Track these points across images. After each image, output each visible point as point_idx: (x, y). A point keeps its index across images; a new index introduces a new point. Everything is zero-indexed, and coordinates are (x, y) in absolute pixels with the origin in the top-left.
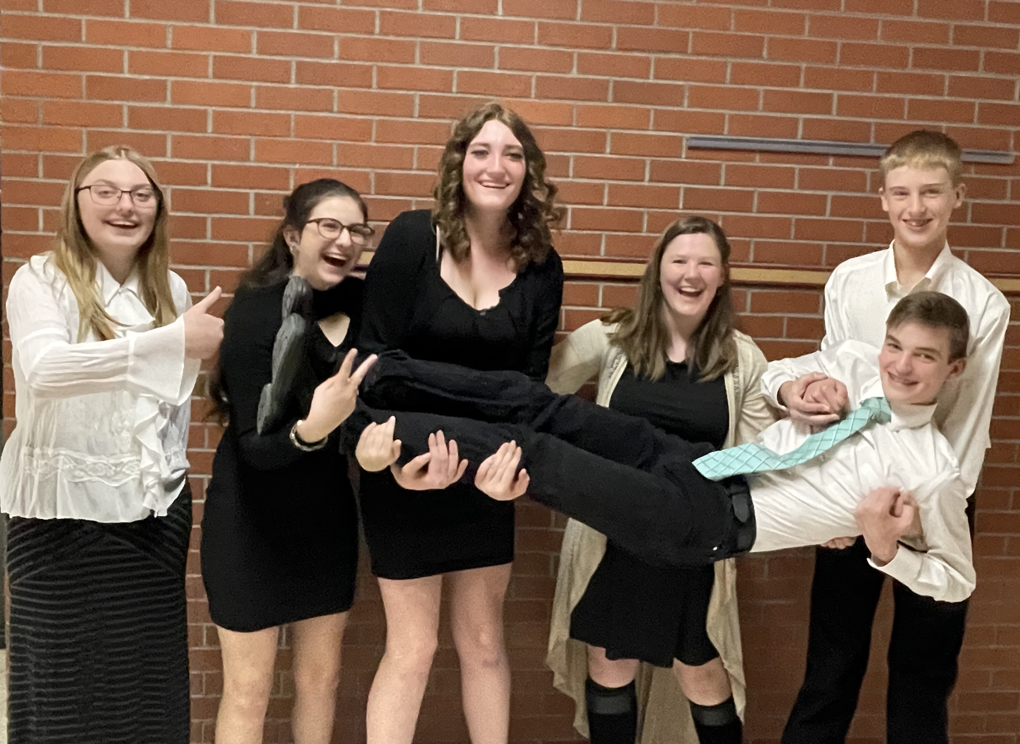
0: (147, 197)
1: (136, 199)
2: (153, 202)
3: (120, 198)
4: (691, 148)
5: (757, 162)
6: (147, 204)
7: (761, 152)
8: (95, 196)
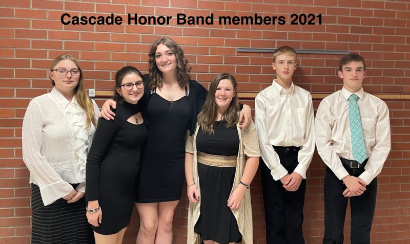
0: (77, 72)
1: (72, 74)
2: (78, 74)
3: (67, 73)
4: (238, 52)
5: (262, 56)
6: (76, 75)
7: (263, 53)
8: (59, 73)
